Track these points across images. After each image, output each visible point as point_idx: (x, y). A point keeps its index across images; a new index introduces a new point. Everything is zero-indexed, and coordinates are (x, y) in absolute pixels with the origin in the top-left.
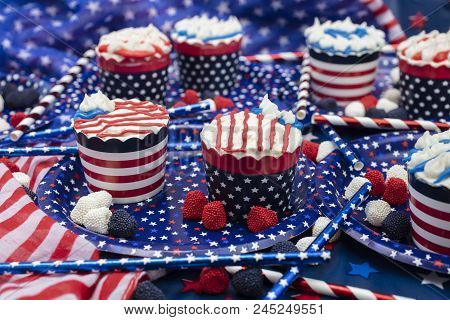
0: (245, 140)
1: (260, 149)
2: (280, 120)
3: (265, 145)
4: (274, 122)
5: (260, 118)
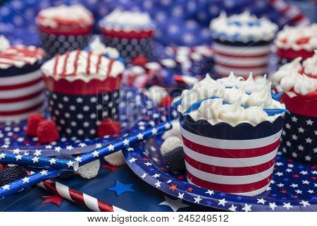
0: (76, 66)
1: (88, 73)
2: (106, 56)
3: (93, 70)
4: (100, 56)
5: (90, 53)
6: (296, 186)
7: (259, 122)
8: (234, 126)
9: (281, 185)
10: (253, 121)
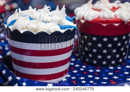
6: (83, 78)
7: (53, 31)
8: (35, 34)
9: (74, 78)
10: (48, 31)
